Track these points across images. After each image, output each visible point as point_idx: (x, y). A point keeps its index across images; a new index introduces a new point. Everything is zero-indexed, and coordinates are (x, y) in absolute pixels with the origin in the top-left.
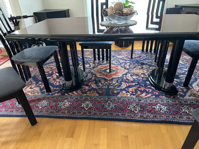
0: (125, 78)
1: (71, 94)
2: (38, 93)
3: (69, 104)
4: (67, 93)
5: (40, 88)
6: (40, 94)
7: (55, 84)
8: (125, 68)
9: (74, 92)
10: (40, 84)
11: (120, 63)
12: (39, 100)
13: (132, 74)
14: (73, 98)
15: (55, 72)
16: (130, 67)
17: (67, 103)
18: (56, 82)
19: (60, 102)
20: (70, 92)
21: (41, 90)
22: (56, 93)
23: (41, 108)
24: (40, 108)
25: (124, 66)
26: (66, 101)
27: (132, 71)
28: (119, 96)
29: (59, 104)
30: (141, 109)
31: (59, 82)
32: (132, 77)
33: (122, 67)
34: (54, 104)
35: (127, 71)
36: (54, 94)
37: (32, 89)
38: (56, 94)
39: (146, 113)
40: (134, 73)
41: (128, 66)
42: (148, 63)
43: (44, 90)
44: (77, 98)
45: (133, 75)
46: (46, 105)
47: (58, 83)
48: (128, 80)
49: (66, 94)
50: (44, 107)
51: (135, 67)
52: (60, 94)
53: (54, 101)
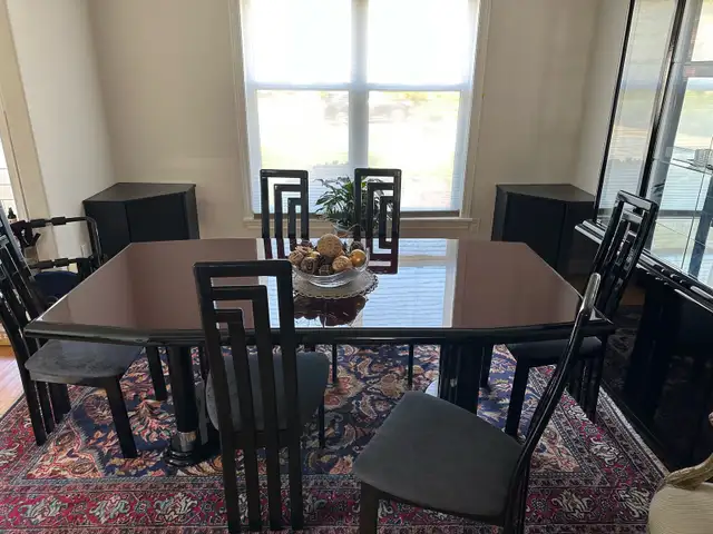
0: (354, 410)
1: (193, 470)
2: (95, 471)
3: (189, 504)
4: (182, 467)
5: (101, 454)
6: (101, 473)
7: (147, 437)
8: (358, 376)
9: (205, 465)
10: (99, 440)
11: (346, 357)
12: (99, 493)
13: (375, 397)
14: (200, 485)
15: (144, 395)
16: (371, 372)
17: (183, 504)
18: (148, 432)
19: (163, 499)
20: (192, 465)
21: (104, 459)
22: (151, 469)
23: (106, 522)
24: (103, 520)
25: (356, 369)
26: (180, 494)
27: (375, 386)
28: (333, 472)
29: (158, 505)
30: (389, 510)
31: (158, 431)
32: (374, 407)
33: (349, 371)
34: (143, 506)
35: (361, 385)
36: (144, 472)
37: (75, 456)
38: (150, 473)
39: (399, 522)
40: (381, 394)
41: (366, 369)
42: (422, 356)
43: (112, 462)
44: (213, 486)
45: (379, 399)
46: (121, 511)
47: (154, 434)
48: (364, 417)
49: (180, 473)
50: (115, 518)
51: (385, 372)
52: (162, 473)
53: (145, 496)
